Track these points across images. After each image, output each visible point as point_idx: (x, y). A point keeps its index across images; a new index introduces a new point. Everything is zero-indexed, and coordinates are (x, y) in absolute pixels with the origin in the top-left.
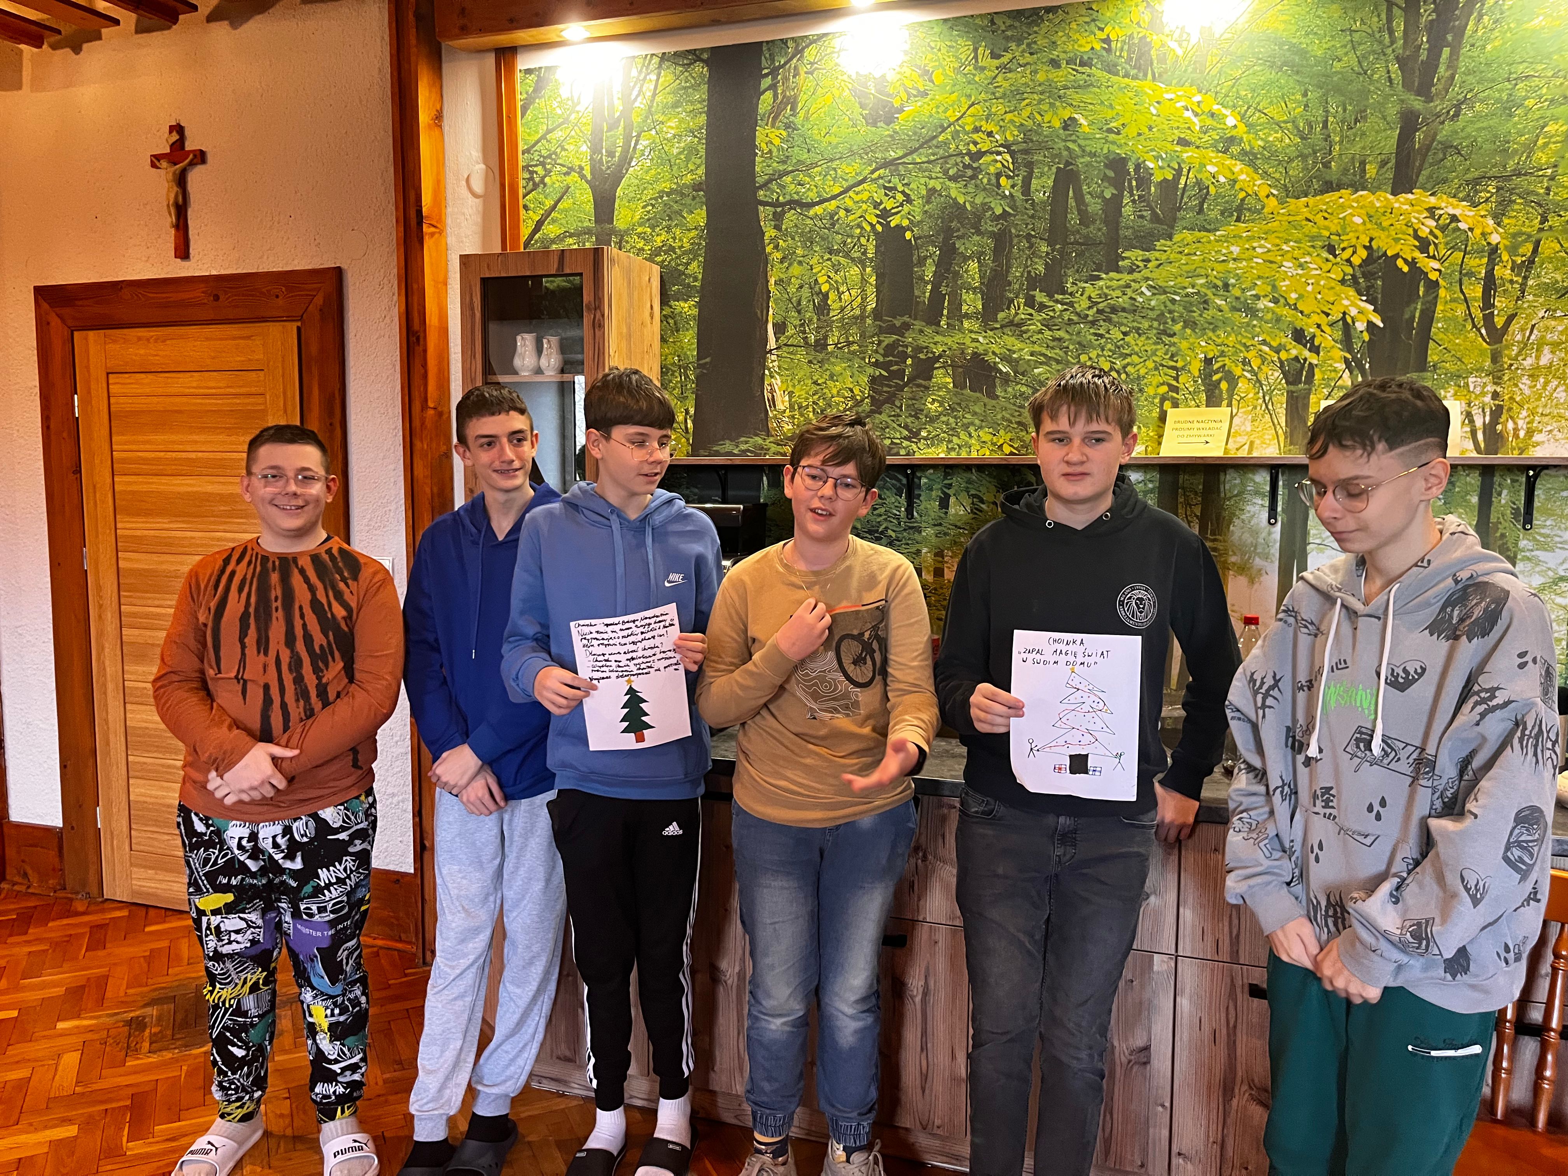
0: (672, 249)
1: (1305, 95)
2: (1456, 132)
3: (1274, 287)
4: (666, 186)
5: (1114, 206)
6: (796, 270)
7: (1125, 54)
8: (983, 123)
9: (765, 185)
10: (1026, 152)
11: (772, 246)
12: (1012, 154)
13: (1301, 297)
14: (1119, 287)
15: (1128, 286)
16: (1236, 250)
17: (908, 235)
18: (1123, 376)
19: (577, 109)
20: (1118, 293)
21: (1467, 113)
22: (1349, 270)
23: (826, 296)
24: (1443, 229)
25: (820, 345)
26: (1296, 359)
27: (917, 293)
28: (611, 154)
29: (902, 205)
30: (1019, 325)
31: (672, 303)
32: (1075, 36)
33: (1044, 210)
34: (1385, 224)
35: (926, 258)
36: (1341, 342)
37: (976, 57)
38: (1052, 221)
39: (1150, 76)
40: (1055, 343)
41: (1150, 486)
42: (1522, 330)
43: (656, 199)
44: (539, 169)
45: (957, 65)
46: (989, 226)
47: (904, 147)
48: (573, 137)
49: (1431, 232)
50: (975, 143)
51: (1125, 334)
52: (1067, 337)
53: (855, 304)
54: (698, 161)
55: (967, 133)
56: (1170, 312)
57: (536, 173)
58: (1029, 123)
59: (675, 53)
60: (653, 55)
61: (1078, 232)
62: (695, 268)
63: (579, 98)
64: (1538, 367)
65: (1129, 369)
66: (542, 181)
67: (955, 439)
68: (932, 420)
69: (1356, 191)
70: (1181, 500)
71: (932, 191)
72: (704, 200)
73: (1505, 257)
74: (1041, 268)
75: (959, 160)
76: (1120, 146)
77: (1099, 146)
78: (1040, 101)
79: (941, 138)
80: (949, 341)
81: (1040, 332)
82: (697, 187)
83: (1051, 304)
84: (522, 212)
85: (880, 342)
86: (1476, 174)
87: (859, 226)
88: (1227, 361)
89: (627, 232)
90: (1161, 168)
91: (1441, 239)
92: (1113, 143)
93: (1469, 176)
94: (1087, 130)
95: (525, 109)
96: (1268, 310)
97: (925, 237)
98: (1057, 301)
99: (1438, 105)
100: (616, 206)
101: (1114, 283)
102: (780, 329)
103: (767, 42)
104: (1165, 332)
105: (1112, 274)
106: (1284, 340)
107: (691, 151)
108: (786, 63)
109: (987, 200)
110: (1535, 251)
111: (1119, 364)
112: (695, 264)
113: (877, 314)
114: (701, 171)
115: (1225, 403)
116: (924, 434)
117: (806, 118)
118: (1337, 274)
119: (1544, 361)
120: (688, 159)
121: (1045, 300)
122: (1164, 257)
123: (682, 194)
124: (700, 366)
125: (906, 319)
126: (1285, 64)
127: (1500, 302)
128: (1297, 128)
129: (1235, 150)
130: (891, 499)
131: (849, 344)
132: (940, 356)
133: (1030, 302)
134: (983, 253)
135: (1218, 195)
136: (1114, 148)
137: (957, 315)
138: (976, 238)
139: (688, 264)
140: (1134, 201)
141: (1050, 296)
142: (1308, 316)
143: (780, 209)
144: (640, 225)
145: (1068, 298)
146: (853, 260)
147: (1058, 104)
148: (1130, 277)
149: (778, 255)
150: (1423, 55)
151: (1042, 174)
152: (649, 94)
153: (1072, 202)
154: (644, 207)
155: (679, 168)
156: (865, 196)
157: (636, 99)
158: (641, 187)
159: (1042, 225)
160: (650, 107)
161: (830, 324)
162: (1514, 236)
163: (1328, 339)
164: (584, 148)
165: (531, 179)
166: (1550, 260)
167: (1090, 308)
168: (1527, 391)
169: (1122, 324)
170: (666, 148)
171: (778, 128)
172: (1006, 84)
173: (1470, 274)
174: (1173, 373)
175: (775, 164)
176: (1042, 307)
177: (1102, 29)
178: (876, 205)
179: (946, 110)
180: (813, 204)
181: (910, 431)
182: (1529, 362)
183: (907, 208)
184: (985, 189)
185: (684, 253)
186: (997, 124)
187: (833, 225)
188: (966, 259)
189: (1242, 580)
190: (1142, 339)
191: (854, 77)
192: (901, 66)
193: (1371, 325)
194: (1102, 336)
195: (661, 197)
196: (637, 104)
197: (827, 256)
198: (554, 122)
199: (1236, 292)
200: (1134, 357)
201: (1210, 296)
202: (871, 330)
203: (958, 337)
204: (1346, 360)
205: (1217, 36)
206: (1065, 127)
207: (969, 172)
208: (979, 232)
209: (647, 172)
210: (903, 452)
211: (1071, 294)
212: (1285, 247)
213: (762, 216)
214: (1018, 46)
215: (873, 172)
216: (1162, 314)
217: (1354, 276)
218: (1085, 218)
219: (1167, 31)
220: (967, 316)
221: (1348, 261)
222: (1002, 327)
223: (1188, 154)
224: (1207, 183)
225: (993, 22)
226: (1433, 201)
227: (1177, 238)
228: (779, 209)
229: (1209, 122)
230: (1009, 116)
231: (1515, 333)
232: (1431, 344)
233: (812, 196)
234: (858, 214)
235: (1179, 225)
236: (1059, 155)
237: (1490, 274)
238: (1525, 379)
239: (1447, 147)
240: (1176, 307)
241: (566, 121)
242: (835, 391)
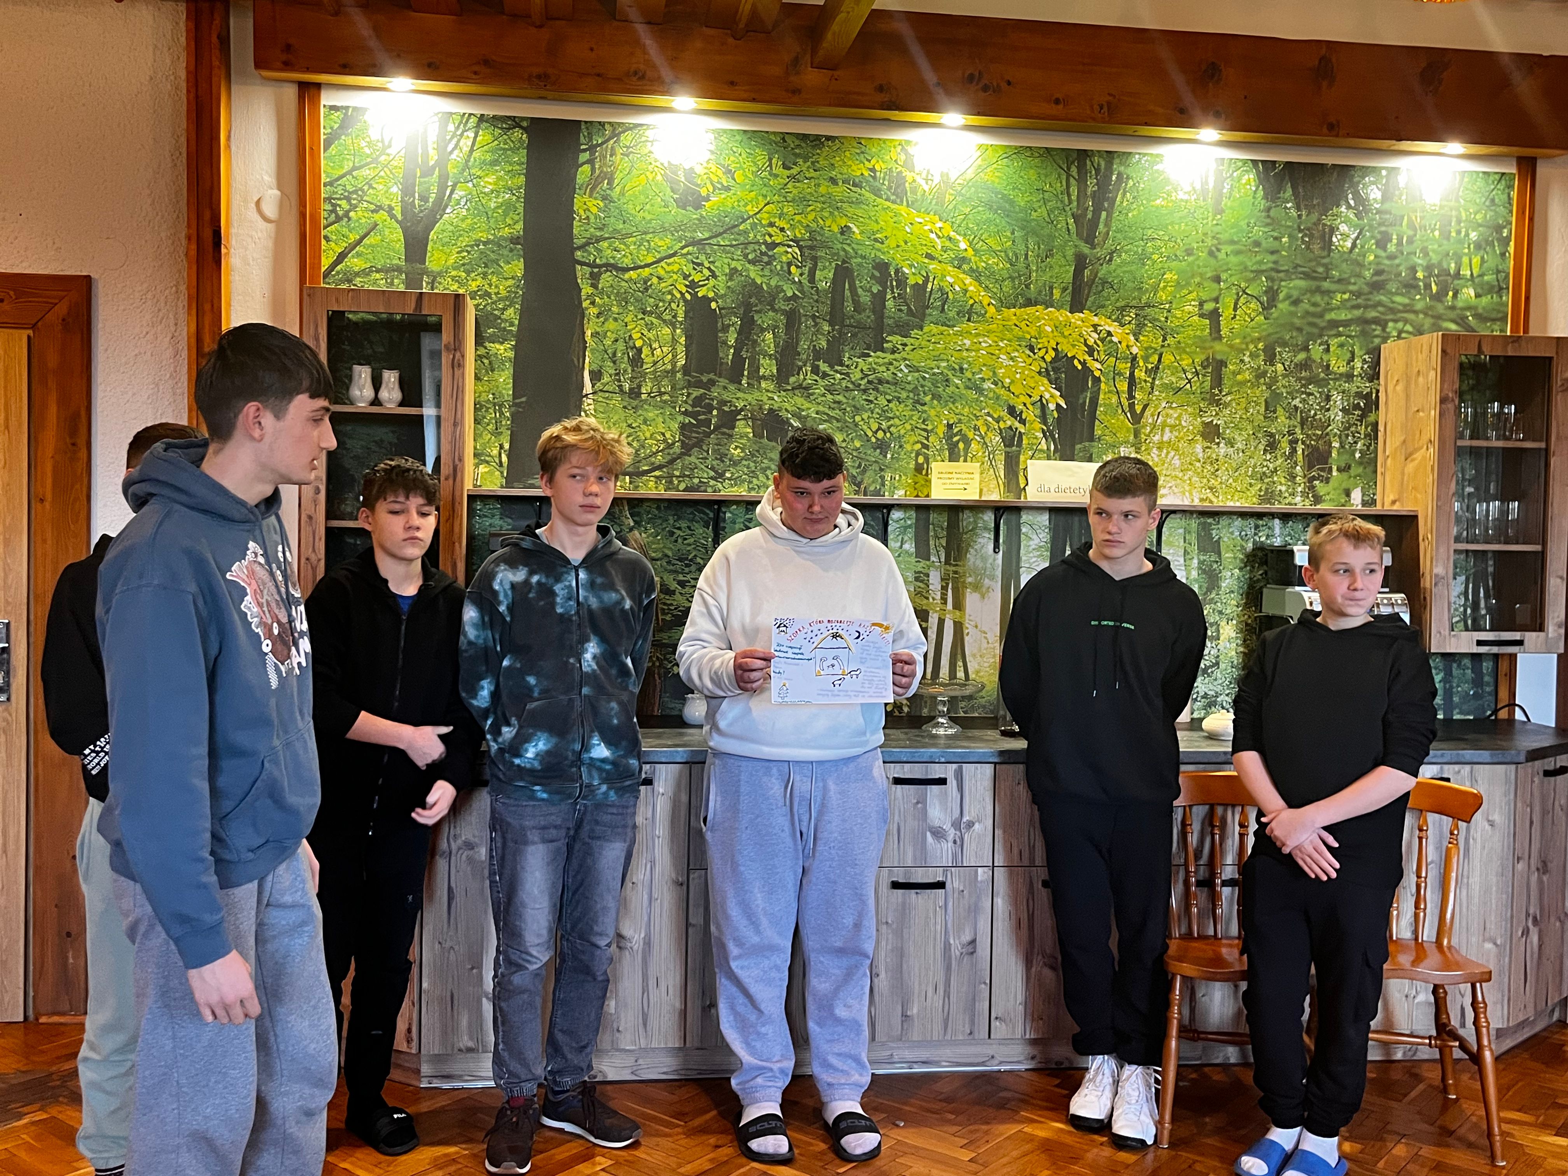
0: (488, 294)
1: (1013, 233)
2: (1110, 273)
3: (994, 373)
4: (483, 236)
5: (879, 299)
6: (611, 325)
7: (886, 183)
8: (777, 220)
9: (581, 247)
10: (811, 248)
11: (588, 302)
12: (800, 248)
13: (1012, 382)
14: (884, 364)
15: (891, 364)
16: (967, 342)
17: (713, 305)
18: (888, 435)
19: (388, 151)
20: (883, 368)
21: (1117, 260)
22: (1044, 365)
23: (640, 351)
24: (1103, 340)
25: (635, 393)
26: (1010, 428)
27: (721, 355)
28: (424, 199)
29: (708, 279)
30: (807, 388)
31: (487, 344)
32: (850, 163)
33: (827, 297)
34: (1066, 333)
35: (729, 325)
36: (1039, 417)
37: (770, 165)
38: (833, 306)
39: (905, 203)
40: (836, 405)
41: (909, 522)
42: (1152, 415)
43: (472, 246)
44: (344, 203)
45: (754, 169)
46: (781, 305)
47: (711, 230)
48: (382, 177)
49: (1095, 342)
50: (771, 236)
51: (889, 401)
52: (845, 400)
53: (666, 360)
54: (516, 218)
55: (763, 226)
56: (922, 386)
57: (340, 206)
58: (813, 225)
59: (494, 117)
60: (470, 115)
61: (852, 317)
62: (511, 313)
63: (390, 142)
64: (1162, 442)
65: (892, 429)
66: (347, 214)
67: (755, 480)
68: (735, 463)
69: (1047, 308)
70: (932, 534)
71: (734, 271)
72: (521, 253)
73: (1141, 364)
74: (824, 344)
75: (757, 247)
76: (883, 253)
77: (868, 251)
78: (822, 209)
79: (741, 228)
80: (749, 397)
81: (824, 395)
82: (514, 240)
83: (832, 373)
84: (323, 242)
85: (689, 395)
86: (1123, 304)
87: (670, 293)
88: (964, 428)
89: (440, 274)
90: (914, 274)
91: (1101, 348)
92: (879, 250)
93: (1118, 304)
94: (859, 237)
95: (328, 144)
96: (990, 389)
97: (729, 308)
98: (837, 371)
99: (1099, 252)
100: (429, 248)
101: (880, 361)
102: (596, 376)
103: (586, 122)
104: (918, 402)
105: (879, 353)
106: (1002, 414)
107: (508, 207)
108: (603, 143)
109: (780, 283)
110: (1159, 360)
111: (884, 425)
112: (511, 311)
113: (686, 370)
114: (520, 226)
115: (962, 459)
116: (728, 475)
117: (622, 193)
118: (1035, 368)
119: (1166, 438)
120: (506, 214)
121: (827, 369)
122: (917, 343)
123: (499, 246)
124: (515, 405)
125: (712, 376)
126: (999, 208)
127: (1138, 395)
128: (1007, 256)
129: (965, 267)
130: (700, 530)
131: (661, 394)
132: (742, 410)
133: (815, 370)
134: (777, 327)
135: (955, 300)
136: (879, 254)
137: (756, 376)
138: (771, 313)
139: (504, 309)
140: (894, 298)
141: (831, 366)
142: (1018, 397)
143: (596, 272)
144: (454, 269)
145: (845, 370)
146: (664, 321)
147: (836, 213)
148: (892, 357)
149: (593, 311)
150: (1090, 216)
151: (825, 268)
152: (466, 149)
153: (847, 293)
154: (458, 253)
155: (497, 221)
156: (675, 267)
157: (451, 152)
158: (457, 233)
159: (825, 309)
160: (467, 161)
161: (644, 375)
162: (1146, 349)
163: (1030, 415)
164: (395, 189)
165: (334, 211)
166: (1169, 367)
167: (862, 379)
168: (1156, 459)
169: (886, 394)
170: (484, 202)
171: (596, 199)
172: (795, 191)
173: (1120, 374)
174: (925, 434)
175: (592, 230)
176: (825, 375)
177: (869, 161)
178: (686, 277)
179: (746, 205)
180: (627, 269)
181: (716, 472)
182: (1156, 438)
183: (712, 282)
184: (778, 274)
185: (500, 299)
186: (788, 222)
187: (646, 289)
188: (763, 330)
189: (976, 596)
190: (902, 405)
191: (666, 165)
192: (708, 162)
193: (1058, 405)
194: (871, 402)
195: (478, 246)
196: (453, 156)
197: (640, 316)
198: (361, 160)
199: (968, 374)
200: (896, 420)
201: (951, 376)
202: (682, 383)
203: (756, 395)
204: (1043, 431)
205: (953, 180)
206: (842, 233)
207: (766, 259)
208: (774, 310)
209: (463, 220)
210: (709, 489)
211: (847, 366)
212: (1001, 344)
213: (579, 274)
214: (805, 162)
215: (682, 248)
216: (916, 387)
217: (1046, 369)
218: (858, 307)
219: (917, 171)
220: (764, 377)
221: (1043, 358)
222: (793, 389)
223: (933, 266)
224: (947, 290)
225: (783, 139)
226: (1096, 320)
227: (926, 329)
228: (596, 270)
229: (948, 244)
230: (797, 217)
231: (1148, 418)
232: (1097, 422)
233: (627, 262)
234: (670, 282)
235: (928, 319)
236: (837, 254)
237: (1132, 374)
238: (1155, 450)
239: (1104, 282)
240: (926, 383)
241: (375, 161)
242: (648, 435)
